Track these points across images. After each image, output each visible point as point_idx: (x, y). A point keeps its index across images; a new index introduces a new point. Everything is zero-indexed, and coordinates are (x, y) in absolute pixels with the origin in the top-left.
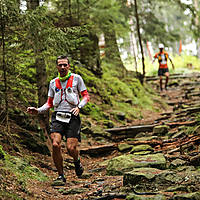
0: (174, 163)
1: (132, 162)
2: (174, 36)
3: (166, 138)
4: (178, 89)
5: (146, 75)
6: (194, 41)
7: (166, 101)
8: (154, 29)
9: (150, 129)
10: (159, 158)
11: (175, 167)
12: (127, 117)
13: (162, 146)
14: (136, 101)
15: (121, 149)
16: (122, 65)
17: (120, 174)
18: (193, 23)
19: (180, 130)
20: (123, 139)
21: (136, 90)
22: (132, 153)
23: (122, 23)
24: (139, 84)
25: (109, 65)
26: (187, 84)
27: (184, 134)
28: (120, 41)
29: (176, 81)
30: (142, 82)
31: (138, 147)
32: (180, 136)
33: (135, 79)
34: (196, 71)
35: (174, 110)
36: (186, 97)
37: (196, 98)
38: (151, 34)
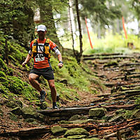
2: (114, 13)
3: (102, 122)
4: (118, 69)
5: (83, 54)
7: (103, 82)
9: (86, 112)
13: (98, 130)
14: (72, 81)
15: (54, 132)
19: (117, 113)
20: (56, 121)
21: (72, 70)
22: (66, 136)
24: (75, 63)
26: (127, 65)
27: (121, 117)
28: (56, 16)
29: (115, 61)
30: (79, 61)
31: (72, 130)
32: (118, 120)
33: (71, 58)
34: (137, 51)
35: (112, 92)
36: (126, 79)
37: (136, 79)
38: (90, 9)
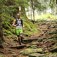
0: (45, 51)
1: (31, 51)
2: (44, 8)
3: (42, 43)
5: (35, 21)
6: (50, 9)
7: (41, 30)
8: (37, 5)
10: (40, 50)
11: (45, 53)
12: (29, 35)
13: (41, 46)
14: (32, 30)
15: (27, 46)
16: (27, 18)
17: (27, 55)
18: (50, 3)
21: (32, 26)
22: (31, 48)
23: (27, 3)
24: (32, 24)
25: (23, 18)
26: (48, 24)
27: (48, 41)
29: (45, 23)
30: (33, 23)
31: (33, 46)
32: (47, 42)
33: (31, 22)
34: (51, 19)
35: (44, 33)
37: (52, 29)
38: (36, 7)
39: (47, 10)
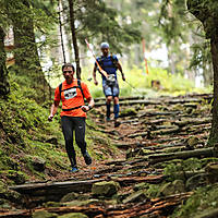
3: (113, 204)
4: (136, 122)
6: (164, 45)
7: (114, 142)
8: (99, 20)
9: (87, 188)
12: (48, 166)
13: (106, 216)
19: (136, 190)
20: (40, 203)
23: (45, 8)
25: (22, 79)
26: (151, 115)
27: (143, 195)
28: (40, 39)
29: (133, 109)
32: (136, 200)
34: (167, 94)
35: (128, 156)
36: (149, 138)
37: (165, 137)
38: (92, 28)
39: (147, 47)
